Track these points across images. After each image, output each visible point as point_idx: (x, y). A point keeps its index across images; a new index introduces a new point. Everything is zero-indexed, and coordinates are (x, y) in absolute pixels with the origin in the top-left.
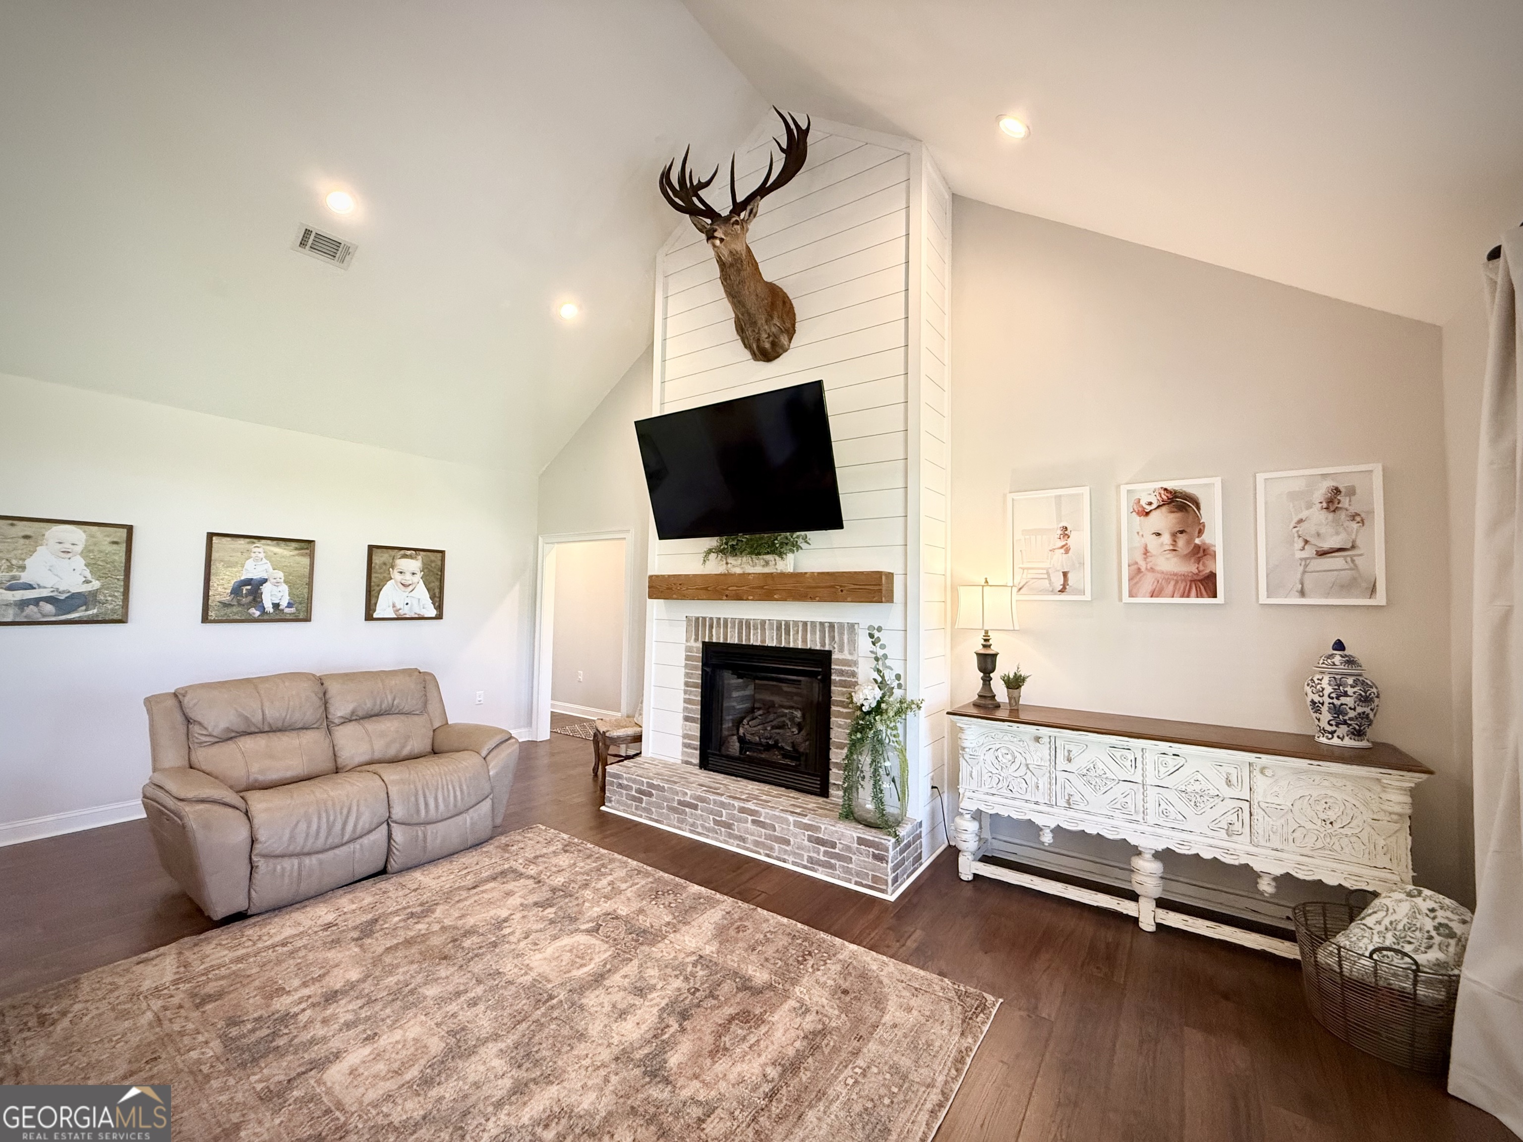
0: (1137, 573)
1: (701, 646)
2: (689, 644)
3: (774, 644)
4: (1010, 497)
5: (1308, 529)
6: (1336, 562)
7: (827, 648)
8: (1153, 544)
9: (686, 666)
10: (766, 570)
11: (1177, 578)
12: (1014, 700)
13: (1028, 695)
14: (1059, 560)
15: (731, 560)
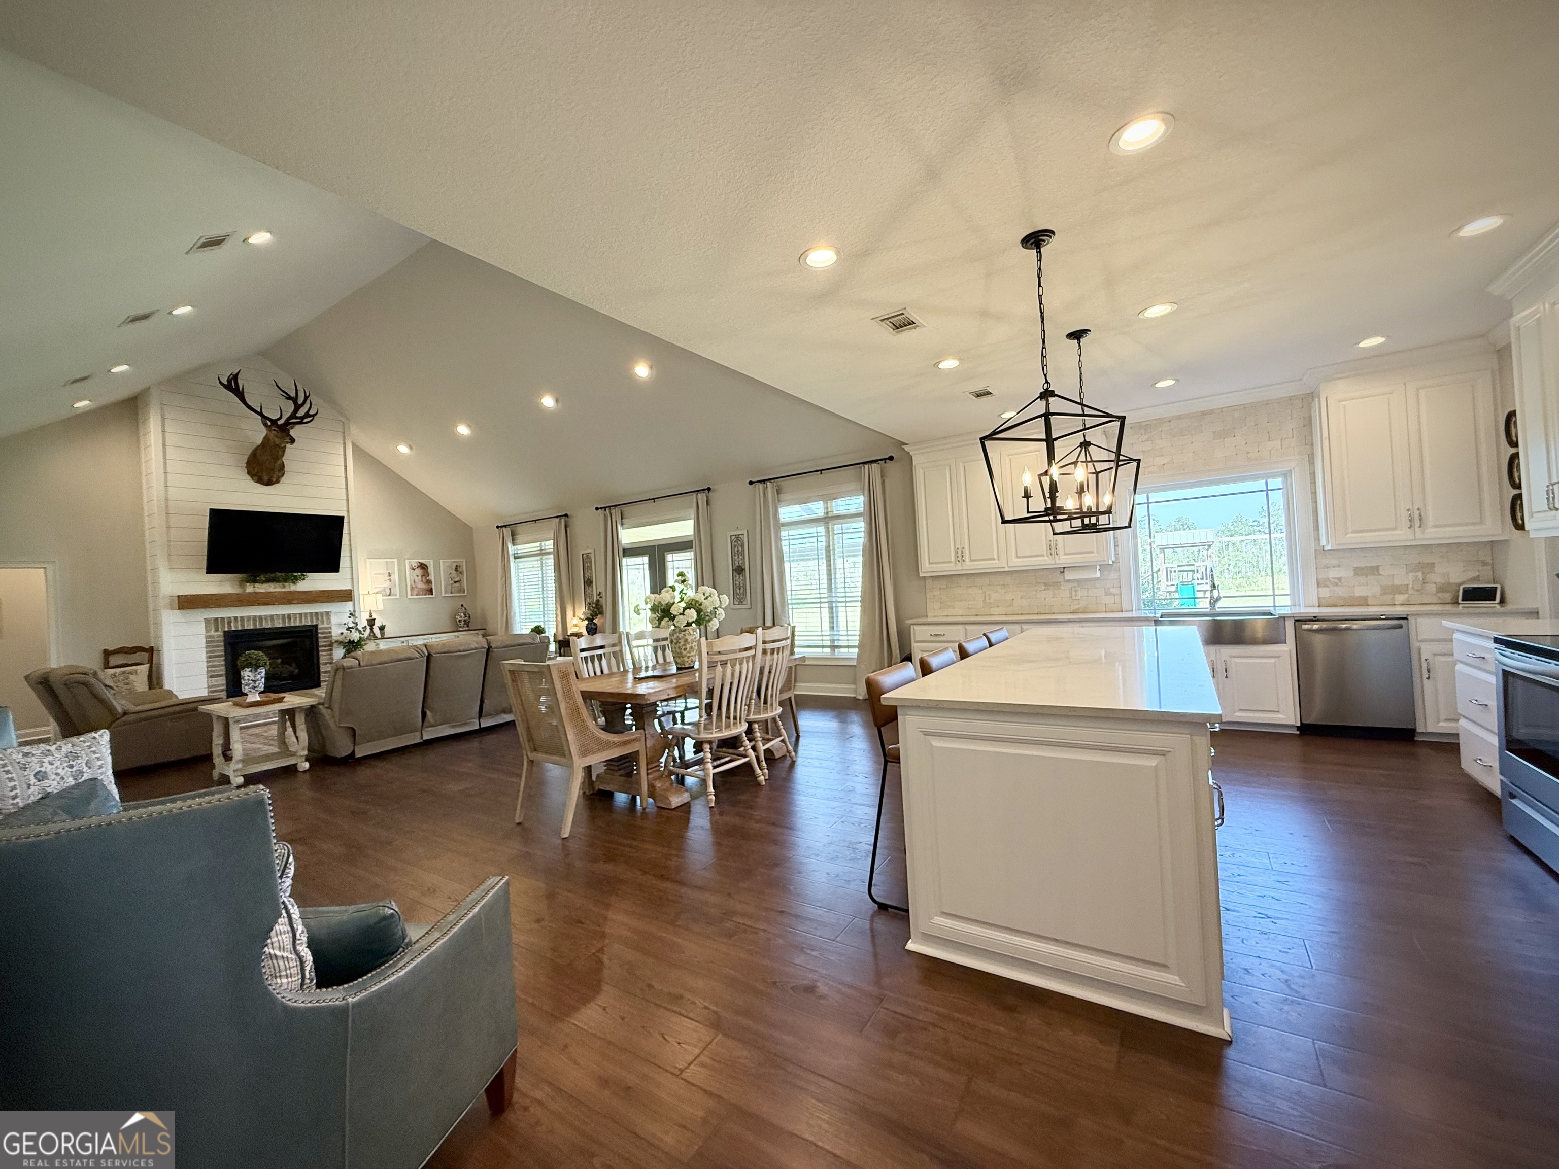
0: (412, 588)
1: (220, 633)
2: (209, 634)
3: (281, 625)
4: (368, 561)
5: (452, 575)
6: (457, 584)
7: (314, 623)
8: (416, 579)
9: (207, 647)
10: (283, 590)
11: (424, 589)
12: (382, 634)
13: (388, 632)
14: (387, 584)
15: (257, 585)
